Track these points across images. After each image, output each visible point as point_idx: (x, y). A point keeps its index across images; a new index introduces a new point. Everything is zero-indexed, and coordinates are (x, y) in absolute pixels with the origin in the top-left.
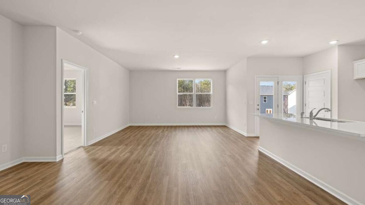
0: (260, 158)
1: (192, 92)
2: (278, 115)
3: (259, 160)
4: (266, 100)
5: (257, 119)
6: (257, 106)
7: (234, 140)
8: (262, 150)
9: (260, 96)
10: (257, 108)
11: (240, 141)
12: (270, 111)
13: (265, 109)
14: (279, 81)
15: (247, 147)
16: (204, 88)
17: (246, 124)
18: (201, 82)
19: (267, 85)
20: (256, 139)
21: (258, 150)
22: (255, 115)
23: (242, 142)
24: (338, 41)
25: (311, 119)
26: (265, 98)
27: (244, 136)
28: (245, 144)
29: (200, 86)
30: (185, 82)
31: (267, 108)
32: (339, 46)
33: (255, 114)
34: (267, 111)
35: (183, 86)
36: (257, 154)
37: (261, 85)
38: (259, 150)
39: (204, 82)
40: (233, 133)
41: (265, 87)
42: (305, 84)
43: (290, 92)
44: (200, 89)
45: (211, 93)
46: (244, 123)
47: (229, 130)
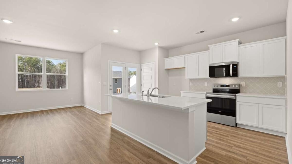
0: (112, 135)
1: (42, 72)
2: (125, 93)
3: (111, 138)
4: (117, 82)
5: (110, 99)
6: (110, 87)
7: (89, 121)
8: (114, 126)
9: (112, 79)
10: (110, 88)
11: (95, 120)
12: (119, 90)
13: (116, 89)
14: (126, 67)
15: (101, 126)
16: (63, 70)
17: (101, 103)
18: (60, 64)
19: (118, 71)
20: (109, 115)
21: (110, 127)
22: (108, 96)
23: (96, 121)
24: (159, 43)
25: (148, 97)
26: (116, 80)
27: (99, 114)
28: (99, 123)
29: (59, 67)
30: (40, 62)
31: (117, 88)
32: (159, 47)
33: (109, 94)
34: (118, 89)
35: (37, 66)
36: (109, 131)
37: (113, 70)
38: (112, 126)
39: (63, 64)
40: (89, 112)
41: (116, 72)
42: (142, 70)
43: (131, 76)
44: (59, 70)
45: (67, 74)
46: (99, 102)
47: (85, 110)
